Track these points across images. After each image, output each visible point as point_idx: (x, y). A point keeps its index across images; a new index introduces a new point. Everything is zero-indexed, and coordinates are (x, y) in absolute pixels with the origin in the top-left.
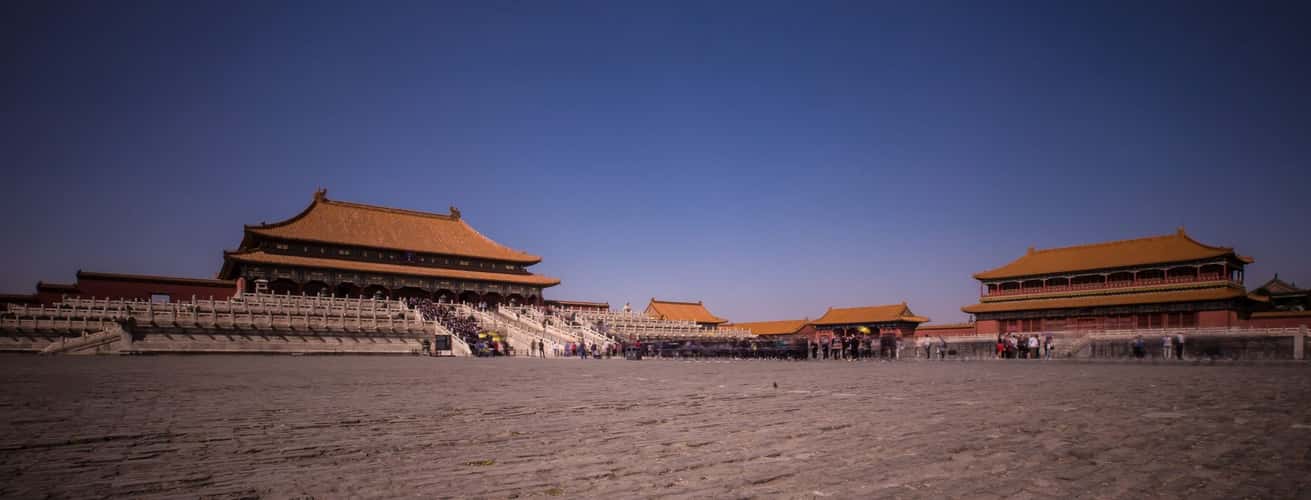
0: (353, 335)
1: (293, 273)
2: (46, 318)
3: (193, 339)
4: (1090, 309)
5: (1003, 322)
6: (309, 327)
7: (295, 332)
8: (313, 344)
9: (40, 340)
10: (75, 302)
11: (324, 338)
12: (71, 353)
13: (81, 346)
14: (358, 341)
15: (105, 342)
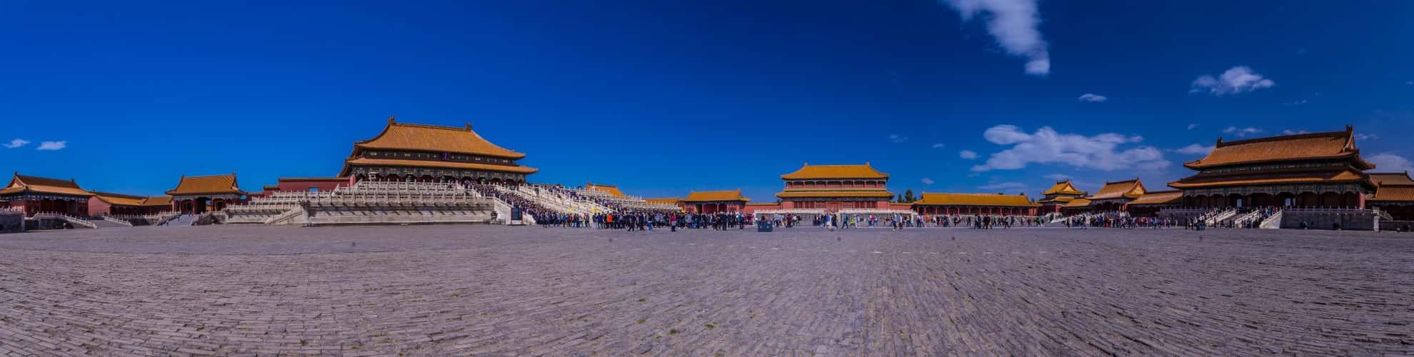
0: (440, 209)
1: (380, 170)
2: (266, 204)
3: (342, 214)
5: (795, 202)
6: (412, 204)
7: (403, 208)
8: (415, 217)
9: (265, 216)
10: (277, 194)
11: (422, 212)
12: (278, 223)
13: (281, 220)
14: (443, 214)
15: (292, 217)
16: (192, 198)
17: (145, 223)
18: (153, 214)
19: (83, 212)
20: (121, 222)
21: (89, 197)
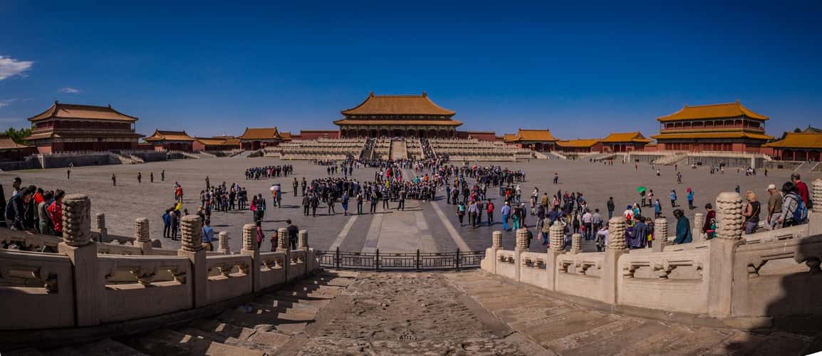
4: (696, 139)
5: (667, 144)
16: (251, 141)
17: (224, 155)
18: (229, 150)
19: (190, 149)
20: (211, 155)
21: (193, 141)
